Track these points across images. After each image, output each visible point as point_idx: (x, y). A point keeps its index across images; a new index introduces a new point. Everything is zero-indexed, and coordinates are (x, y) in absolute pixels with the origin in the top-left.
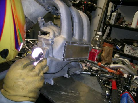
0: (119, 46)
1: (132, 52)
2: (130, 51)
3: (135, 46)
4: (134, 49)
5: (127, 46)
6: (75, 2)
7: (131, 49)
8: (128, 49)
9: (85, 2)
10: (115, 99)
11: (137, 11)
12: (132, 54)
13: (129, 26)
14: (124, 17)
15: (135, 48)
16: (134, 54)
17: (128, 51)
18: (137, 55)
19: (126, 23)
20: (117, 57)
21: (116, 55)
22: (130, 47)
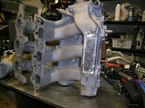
0: (107, 42)
1: (120, 45)
2: (118, 45)
3: (122, 38)
4: (122, 42)
5: (115, 40)
6: (54, 4)
7: (119, 42)
8: (116, 42)
9: (65, 2)
10: (131, 89)
11: (117, 5)
12: (121, 47)
13: (112, 20)
14: (106, 12)
15: (123, 40)
16: (122, 47)
17: (116, 45)
18: (125, 46)
19: (109, 17)
20: (109, 52)
21: (108, 50)
22: (117, 40)
